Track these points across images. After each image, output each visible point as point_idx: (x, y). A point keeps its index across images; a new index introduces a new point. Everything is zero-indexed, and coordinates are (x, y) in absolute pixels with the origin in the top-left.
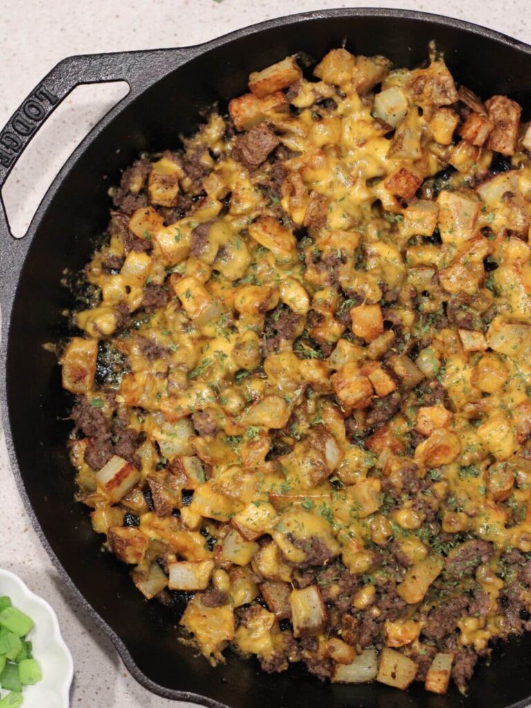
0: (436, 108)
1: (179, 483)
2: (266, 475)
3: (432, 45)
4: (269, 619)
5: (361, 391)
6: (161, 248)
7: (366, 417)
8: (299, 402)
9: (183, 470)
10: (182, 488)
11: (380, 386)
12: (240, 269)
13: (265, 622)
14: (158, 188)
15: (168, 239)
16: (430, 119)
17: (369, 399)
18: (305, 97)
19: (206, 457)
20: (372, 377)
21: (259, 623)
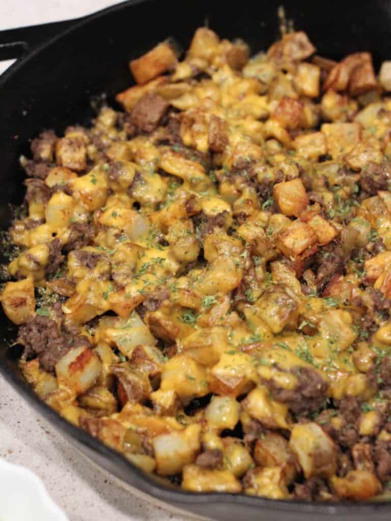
0: (297, 62)
1: (145, 369)
2: (233, 328)
3: (281, 13)
4: (274, 474)
5: (305, 238)
6: (80, 192)
7: (316, 273)
8: (248, 264)
9: (145, 356)
10: (148, 373)
11: (322, 233)
12: (159, 190)
13: (271, 478)
14: (66, 151)
15: (84, 185)
16: (296, 73)
17: (316, 246)
18: (183, 71)
19: (167, 322)
20: (312, 223)
21: (266, 480)
